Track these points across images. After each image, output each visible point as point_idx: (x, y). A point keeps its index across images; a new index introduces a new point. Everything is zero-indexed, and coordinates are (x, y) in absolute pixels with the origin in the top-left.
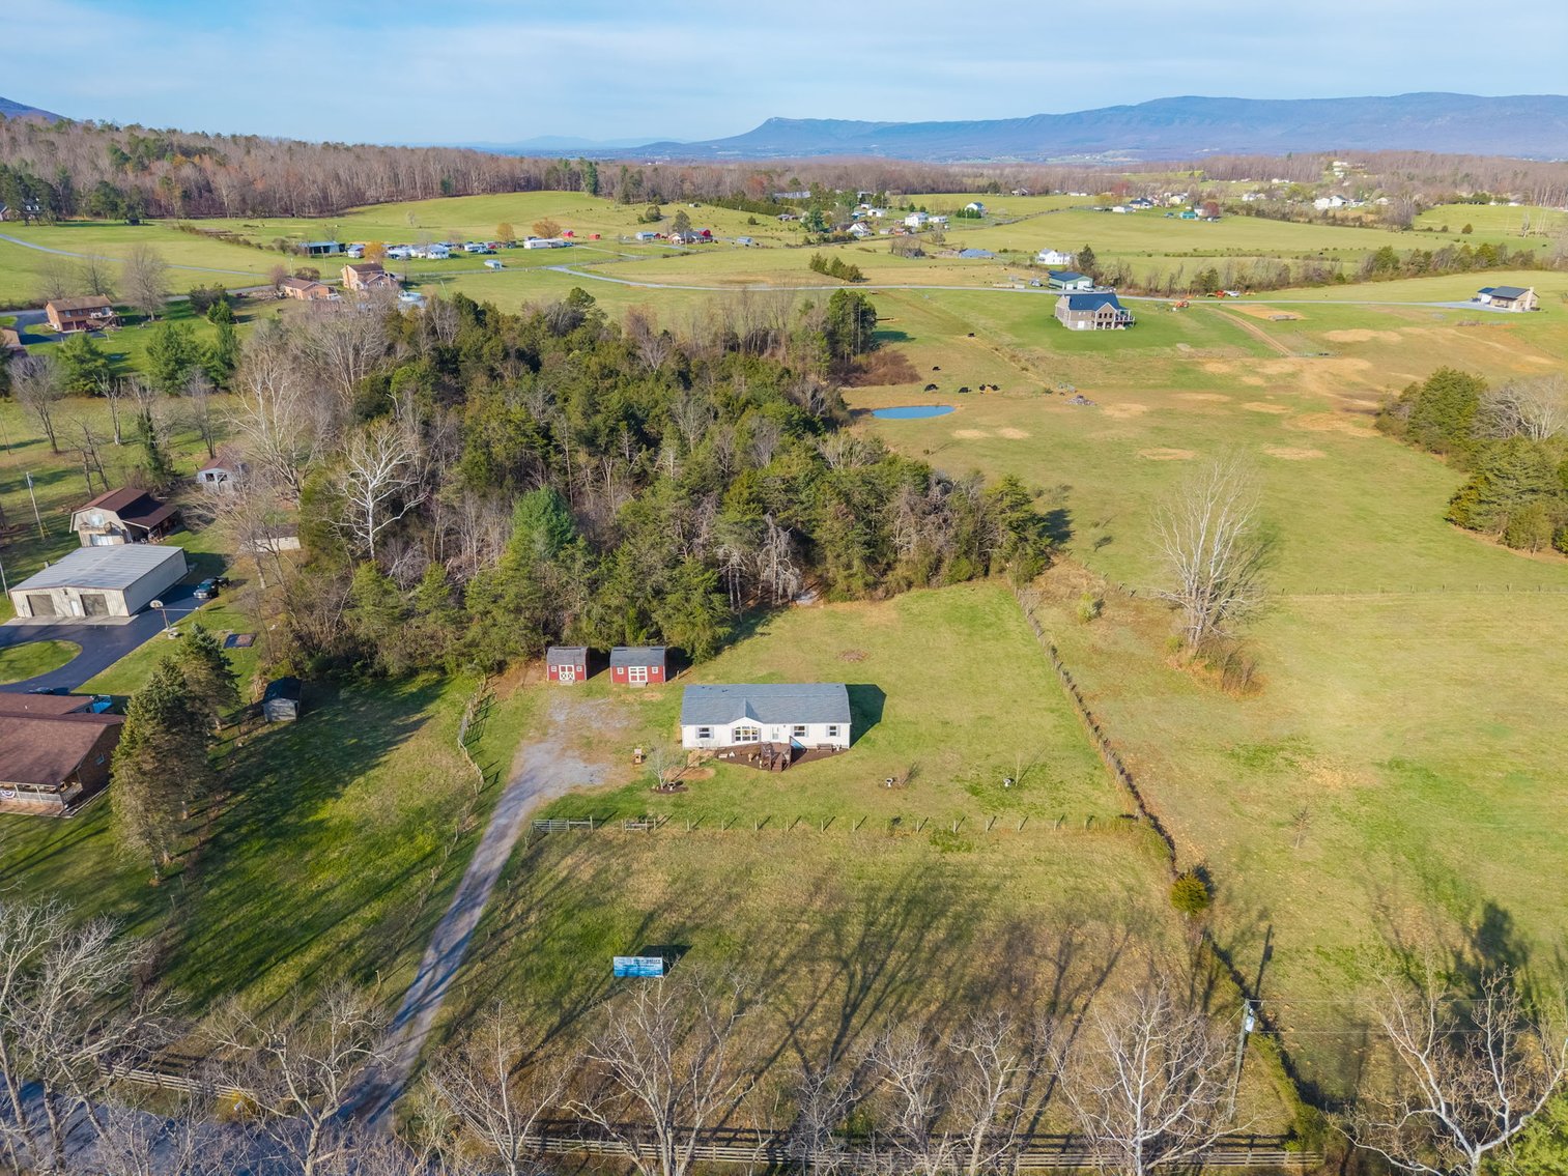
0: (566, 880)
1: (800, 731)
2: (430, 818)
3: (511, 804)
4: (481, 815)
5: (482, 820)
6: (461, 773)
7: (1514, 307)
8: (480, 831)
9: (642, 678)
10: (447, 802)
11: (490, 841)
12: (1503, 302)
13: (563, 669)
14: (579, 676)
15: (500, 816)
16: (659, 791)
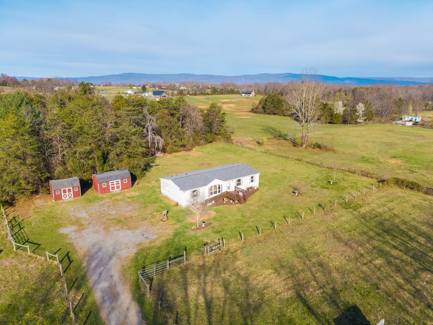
0: (209, 305)
1: (239, 182)
2: (26, 310)
3: (99, 271)
4: (78, 288)
5: (83, 290)
6: (31, 266)
7: (251, 95)
8: (90, 300)
9: (118, 187)
10: (36, 290)
11: (107, 304)
12: (248, 95)
13: (65, 191)
14: (76, 195)
15: (96, 283)
16: (198, 229)
